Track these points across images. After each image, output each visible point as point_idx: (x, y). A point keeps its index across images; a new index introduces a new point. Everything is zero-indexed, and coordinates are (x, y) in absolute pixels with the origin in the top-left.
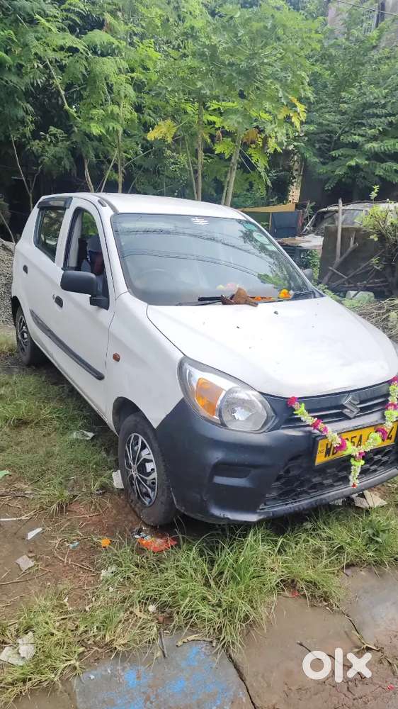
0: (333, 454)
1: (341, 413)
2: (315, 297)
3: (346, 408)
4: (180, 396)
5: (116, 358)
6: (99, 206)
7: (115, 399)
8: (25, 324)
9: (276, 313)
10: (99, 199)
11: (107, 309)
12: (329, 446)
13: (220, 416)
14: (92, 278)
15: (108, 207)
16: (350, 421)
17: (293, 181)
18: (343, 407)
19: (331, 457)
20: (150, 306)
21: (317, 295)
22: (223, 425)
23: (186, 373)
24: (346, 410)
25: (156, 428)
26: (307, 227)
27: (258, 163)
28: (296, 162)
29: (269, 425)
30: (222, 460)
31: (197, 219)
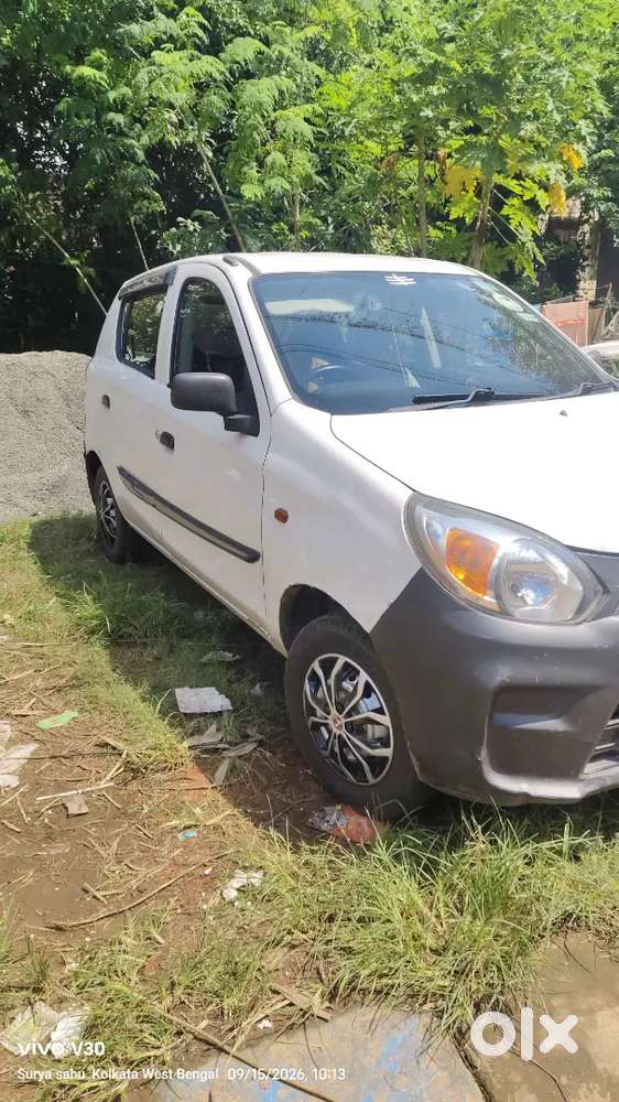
4: (415, 565)
5: (282, 516)
6: (226, 266)
7: (283, 592)
8: (110, 494)
9: (562, 414)
11: (256, 435)
13: (498, 597)
14: (222, 382)
15: (241, 266)
17: (584, 264)
20: (334, 416)
22: (504, 612)
23: (421, 522)
25: (368, 631)
26: (609, 327)
27: (520, 229)
28: (588, 235)
29: (591, 609)
30: (508, 680)
31: (395, 277)
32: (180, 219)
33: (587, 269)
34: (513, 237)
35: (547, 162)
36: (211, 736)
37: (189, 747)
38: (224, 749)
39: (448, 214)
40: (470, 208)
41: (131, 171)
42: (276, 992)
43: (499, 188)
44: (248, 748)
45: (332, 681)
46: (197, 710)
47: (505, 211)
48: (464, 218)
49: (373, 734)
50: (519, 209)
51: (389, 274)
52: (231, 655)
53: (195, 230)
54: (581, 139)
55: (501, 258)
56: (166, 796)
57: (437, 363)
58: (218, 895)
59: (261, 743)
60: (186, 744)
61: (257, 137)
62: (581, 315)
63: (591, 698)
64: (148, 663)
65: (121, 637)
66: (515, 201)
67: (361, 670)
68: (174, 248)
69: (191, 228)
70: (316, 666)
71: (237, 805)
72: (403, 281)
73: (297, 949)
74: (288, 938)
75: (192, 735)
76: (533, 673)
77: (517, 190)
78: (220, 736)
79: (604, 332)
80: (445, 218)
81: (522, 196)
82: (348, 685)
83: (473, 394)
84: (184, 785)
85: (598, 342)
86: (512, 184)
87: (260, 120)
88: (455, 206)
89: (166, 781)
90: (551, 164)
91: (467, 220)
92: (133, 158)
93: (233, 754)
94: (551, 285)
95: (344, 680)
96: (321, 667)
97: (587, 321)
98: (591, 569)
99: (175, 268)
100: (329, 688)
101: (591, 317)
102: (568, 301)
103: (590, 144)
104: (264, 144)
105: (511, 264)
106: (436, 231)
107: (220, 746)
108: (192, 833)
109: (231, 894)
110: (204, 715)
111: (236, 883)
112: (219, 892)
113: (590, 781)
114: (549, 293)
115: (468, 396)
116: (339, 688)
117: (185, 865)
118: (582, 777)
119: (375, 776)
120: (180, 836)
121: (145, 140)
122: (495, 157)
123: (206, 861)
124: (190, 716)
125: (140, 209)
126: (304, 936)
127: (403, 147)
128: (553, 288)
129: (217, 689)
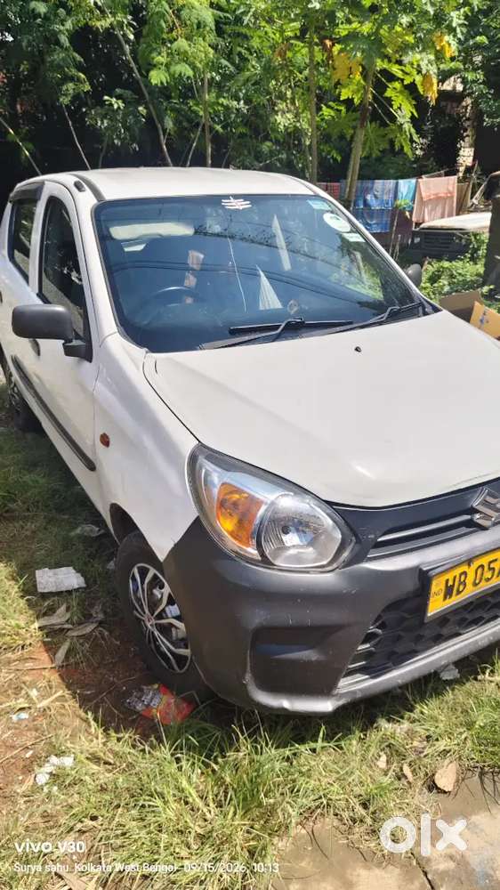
0: (459, 592)
1: (471, 520)
2: (425, 314)
3: (477, 511)
5: (105, 441)
6: (74, 190)
9: (357, 349)
10: (77, 179)
11: (90, 362)
12: (450, 583)
13: (260, 548)
14: (58, 314)
15: (88, 192)
16: (487, 532)
17: (465, 134)
18: (474, 511)
19: (455, 600)
21: (428, 309)
22: (266, 561)
23: (200, 473)
24: (477, 516)
25: (162, 561)
26: (474, 200)
27: (399, 112)
28: (469, 108)
29: (346, 555)
30: (264, 623)
31: (232, 200)
32: (106, 98)
33: (467, 139)
34: (393, 119)
35: (420, 52)
36: (59, 618)
37: (39, 628)
38: (68, 630)
39: (339, 95)
40: (358, 91)
41: (58, 56)
42: (60, 877)
43: (384, 72)
44: (89, 628)
45: (145, 586)
46: (54, 590)
47: (389, 93)
48: (353, 99)
49: (177, 635)
50: (401, 92)
51: (227, 197)
52: (97, 529)
53: (119, 108)
54: (452, 30)
55: (384, 136)
56: (11, 677)
57: (287, 265)
58: (32, 779)
59: (100, 623)
60: (36, 625)
61: (164, 25)
62: (451, 189)
63: (340, 633)
64: (26, 536)
65: (7, 511)
66: (397, 85)
67: (166, 584)
68: (102, 123)
69: (116, 106)
70: (136, 570)
71: (68, 687)
72: (241, 205)
73: (87, 834)
74: (79, 826)
75: (45, 614)
76: (288, 617)
77: (400, 74)
78: (68, 615)
79: (470, 204)
80: (337, 99)
81: (402, 80)
82: (157, 592)
83: (283, 325)
84: (29, 665)
85: (463, 214)
86: (395, 69)
87: (167, 7)
88: (345, 87)
89: (15, 661)
90: (424, 54)
91: (356, 100)
92: (58, 42)
93: (75, 634)
94: (429, 159)
95: (155, 588)
96: (139, 572)
97: (455, 194)
98: (346, 522)
99: (42, 183)
100: (143, 590)
101: (460, 190)
102: (440, 176)
103: (459, 36)
104: (171, 30)
105: (392, 143)
106: (328, 110)
107: (66, 626)
108: (24, 715)
109: (42, 778)
110: (59, 594)
111: (48, 768)
112: (33, 775)
113: (342, 696)
114: (426, 166)
115: (278, 327)
116: (151, 594)
117: (13, 747)
118: (336, 692)
119: (180, 668)
120: (15, 718)
121: (69, 25)
122: (374, 47)
123: (29, 744)
124: (44, 596)
125: (67, 90)
126: (94, 823)
127: (298, 34)
128: (429, 162)
129: (74, 568)
